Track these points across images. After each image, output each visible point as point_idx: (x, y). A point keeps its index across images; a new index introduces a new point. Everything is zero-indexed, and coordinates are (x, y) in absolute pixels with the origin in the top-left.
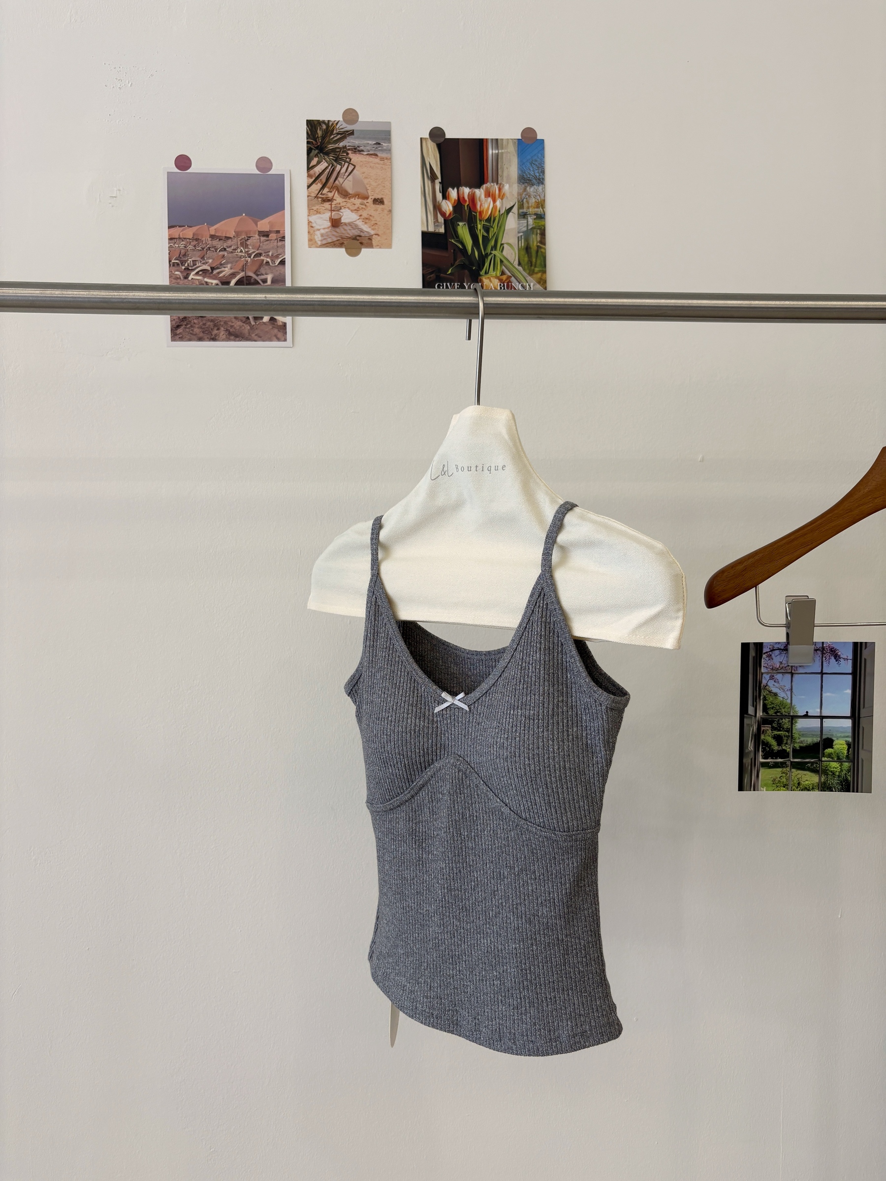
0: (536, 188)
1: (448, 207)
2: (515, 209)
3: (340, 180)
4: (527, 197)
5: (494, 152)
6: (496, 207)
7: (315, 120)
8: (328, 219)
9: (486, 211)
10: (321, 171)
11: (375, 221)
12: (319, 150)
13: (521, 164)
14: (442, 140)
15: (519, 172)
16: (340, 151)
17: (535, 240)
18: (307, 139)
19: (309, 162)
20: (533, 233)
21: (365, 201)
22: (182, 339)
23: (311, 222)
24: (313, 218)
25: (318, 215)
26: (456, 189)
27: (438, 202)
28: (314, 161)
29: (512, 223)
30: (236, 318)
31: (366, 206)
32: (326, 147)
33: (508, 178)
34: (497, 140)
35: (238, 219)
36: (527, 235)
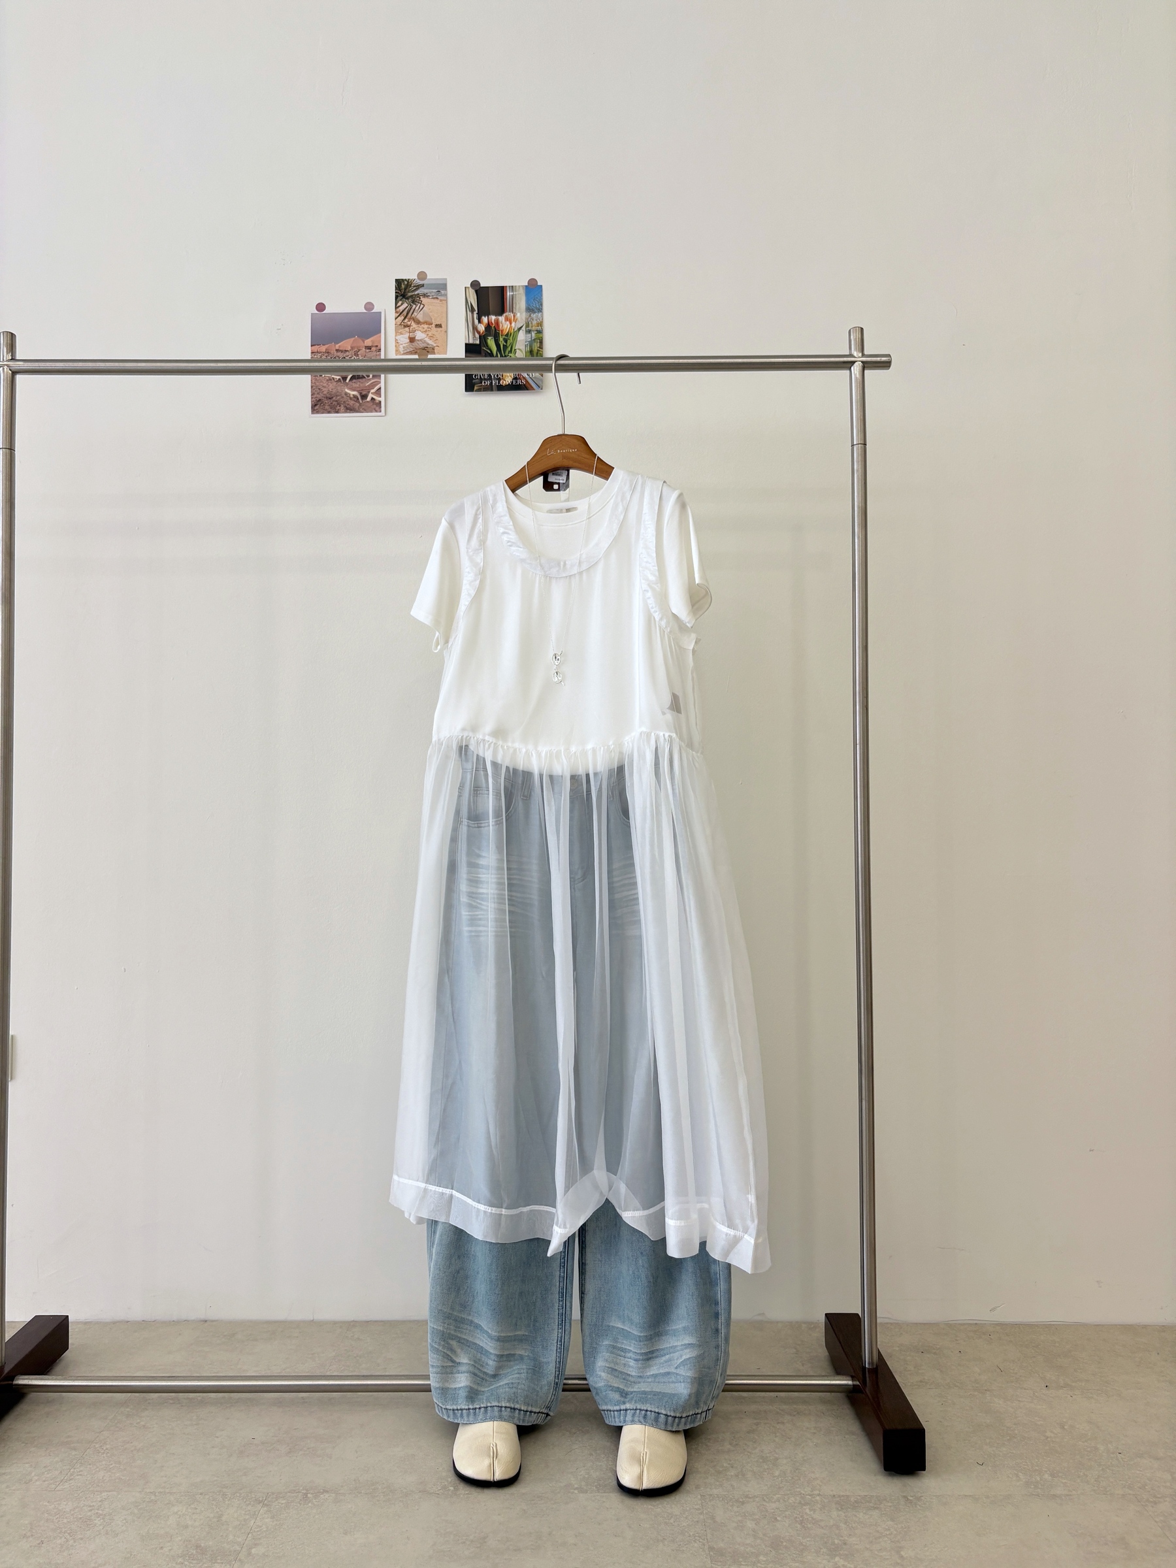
0: (537, 315)
1: (481, 328)
2: (524, 328)
3: (415, 314)
4: (532, 320)
5: (511, 294)
6: (512, 327)
7: (401, 279)
8: (408, 337)
9: (505, 329)
10: (403, 309)
11: (437, 338)
12: (403, 296)
13: (527, 301)
14: (478, 288)
15: (527, 305)
16: (416, 297)
17: (536, 347)
18: (396, 290)
19: (396, 304)
20: (535, 342)
21: (430, 326)
22: (318, 412)
23: (397, 340)
24: (398, 338)
25: (402, 335)
26: (486, 317)
27: (476, 325)
28: (400, 302)
29: (522, 336)
30: (351, 398)
31: (431, 329)
32: (407, 294)
33: (519, 308)
34: (512, 286)
35: (353, 339)
36: (531, 343)
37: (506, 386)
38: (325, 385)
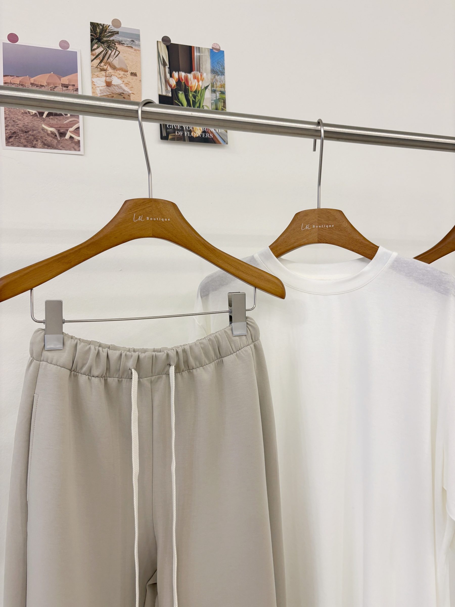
0: (220, 77)
1: (173, 82)
2: (210, 87)
3: (111, 59)
4: (216, 81)
5: (198, 54)
6: (199, 85)
7: (95, 23)
8: (104, 81)
9: (194, 87)
10: (99, 53)
11: (132, 85)
12: (98, 40)
13: (212, 63)
14: (168, 44)
15: (212, 67)
16: (111, 42)
17: (220, 105)
18: (91, 33)
19: (92, 46)
20: (219, 101)
21: (126, 73)
22: (13, 145)
23: (93, 82)
24: (95, 80)
25: (98, 78)
26: (177, 73)
27: (168, 78)
28: (95, 46)
29: (208, 94)
30: (48, 134)
31: (126, 76)
32: (102, 39)
33: (206, 69)
34: (199, 48)
35: (49, 74)
36: (216, 102)
37: (197, 137)
38: (20, 117)
